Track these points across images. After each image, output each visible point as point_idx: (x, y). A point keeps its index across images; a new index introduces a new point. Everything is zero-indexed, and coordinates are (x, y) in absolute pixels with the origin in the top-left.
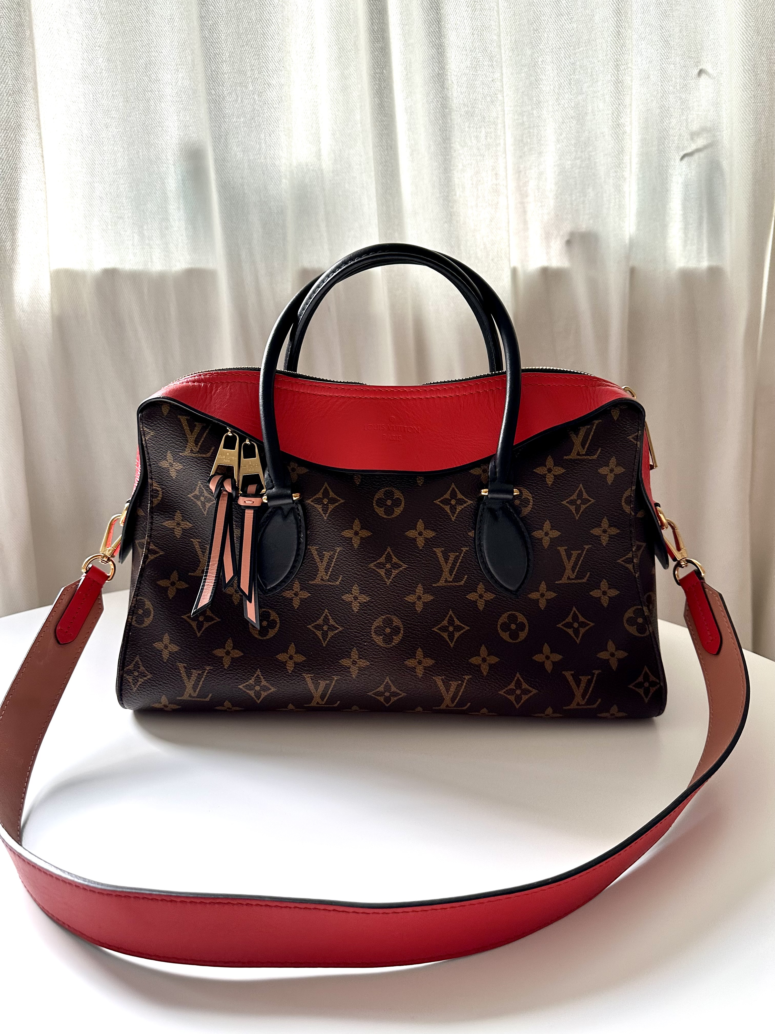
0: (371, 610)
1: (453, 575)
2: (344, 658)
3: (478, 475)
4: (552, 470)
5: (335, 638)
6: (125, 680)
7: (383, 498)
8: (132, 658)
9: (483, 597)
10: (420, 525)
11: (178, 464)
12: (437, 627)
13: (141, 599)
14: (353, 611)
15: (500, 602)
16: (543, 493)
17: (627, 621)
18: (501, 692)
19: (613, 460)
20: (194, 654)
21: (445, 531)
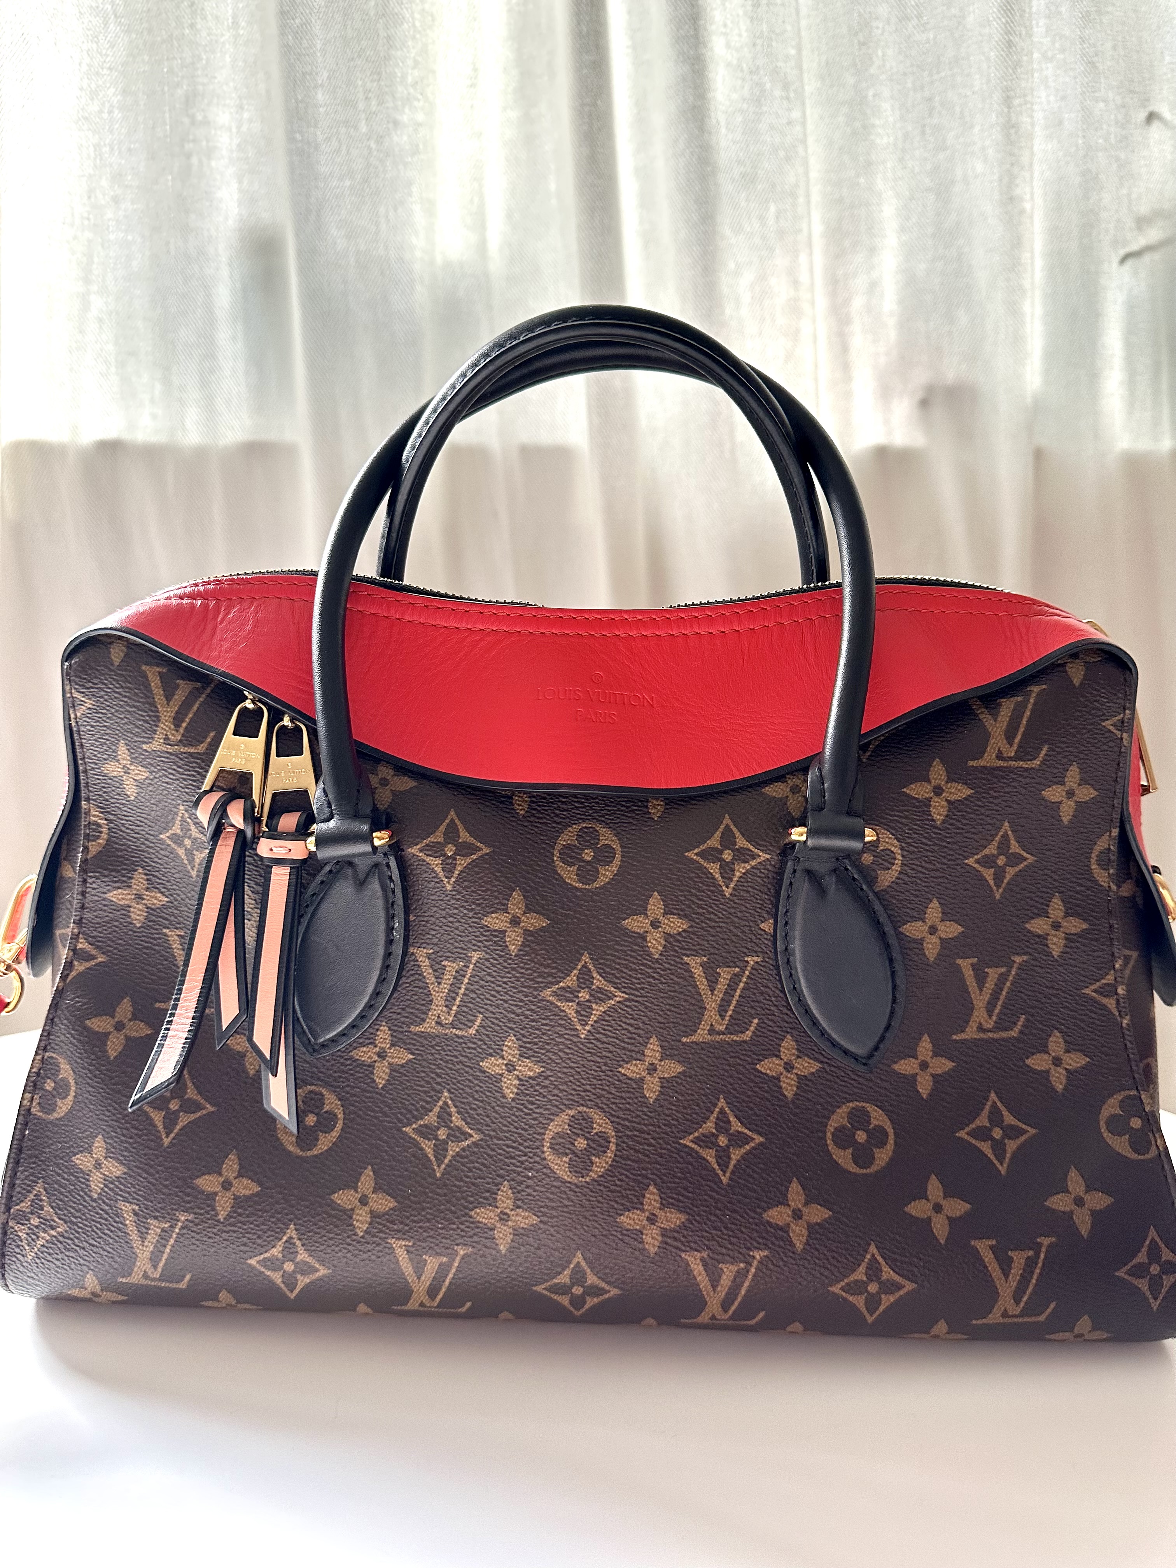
0: (544, 1097)
1: (727, 1018)
2: (480, 1205)
3: (781, 799)
4: (943, 790)
5: (462, 1157)
6: (12, 1233)
7: (575, 846)
8: (29, 1186)
9: (793, 1068)
10: (655, 905)
11: (140, 768)
12: (691, 1137)
13: (52, 1058)
14: (504, 1097)
15: (830, 1081)
16: (924, 840)
17: (1108, 1123)
18: (836, 1289)
19: (1073, 774)
20: (154, 1185)
21: (709, 919)
